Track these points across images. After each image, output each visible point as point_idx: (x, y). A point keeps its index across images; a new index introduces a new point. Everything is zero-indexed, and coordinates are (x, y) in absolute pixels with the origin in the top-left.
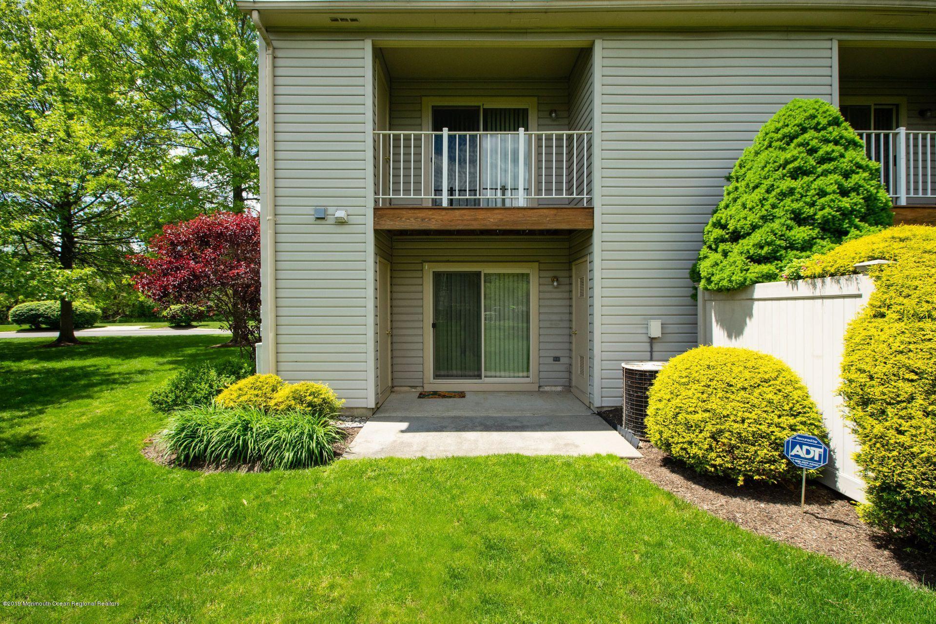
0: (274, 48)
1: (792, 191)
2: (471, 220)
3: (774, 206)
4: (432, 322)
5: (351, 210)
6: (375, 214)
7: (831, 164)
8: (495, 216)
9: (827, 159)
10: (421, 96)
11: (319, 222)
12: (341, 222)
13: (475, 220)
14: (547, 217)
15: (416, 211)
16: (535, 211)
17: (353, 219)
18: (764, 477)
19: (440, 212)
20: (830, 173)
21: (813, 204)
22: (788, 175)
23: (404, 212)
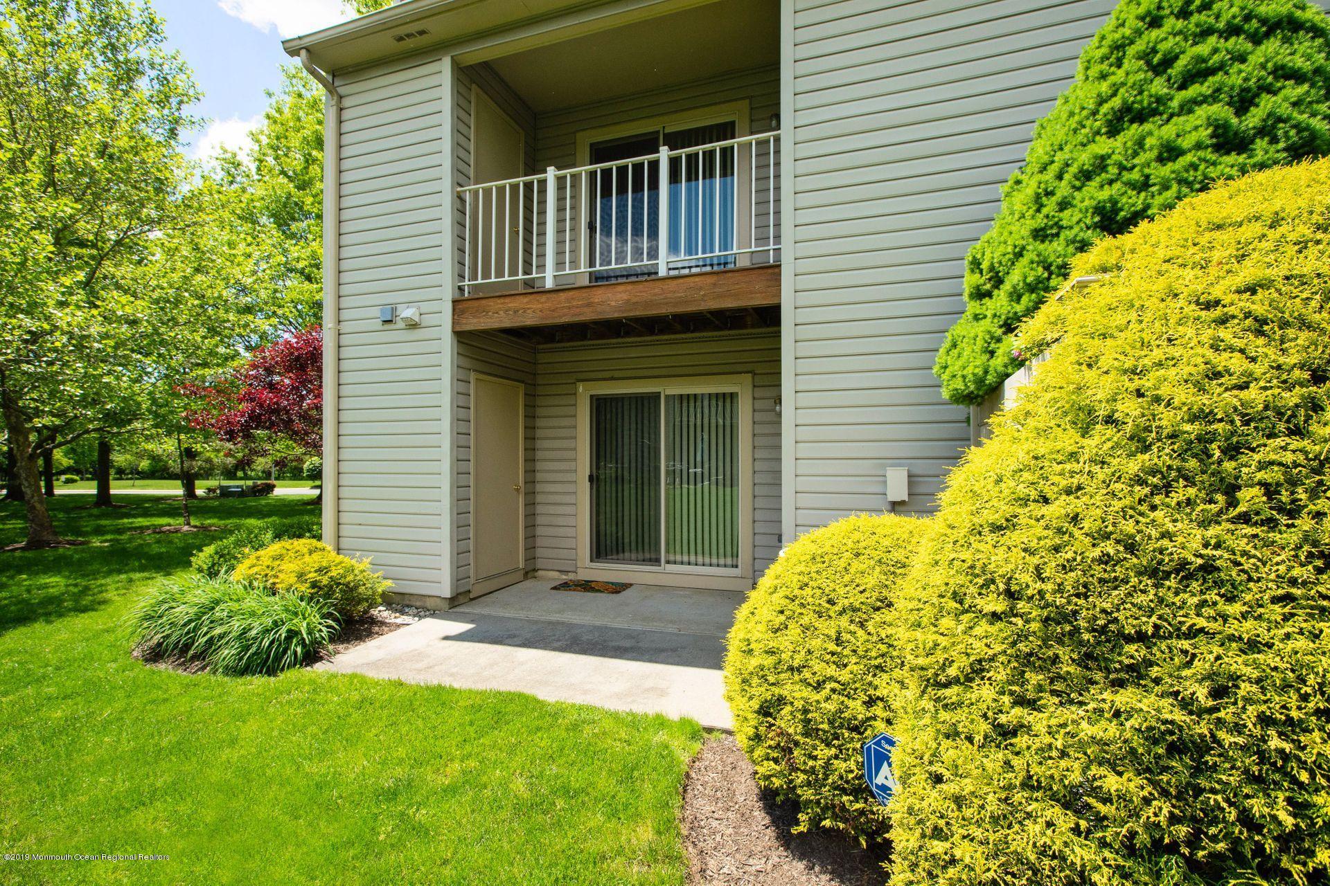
0: (341, 97)
1: (1101, 163)
2: (582, 306)
3: (1064, 205)
4: (588, 473)
5: (425, 307)
6: (454, 310)
7: (1206, 84)
8: (619, 296)
9: (1199, 73)
10: (574, 133)
11: (387, 327)
12: (413, 326)
13: (589, 305)
14: (701, 289)
15: (507, 300)
16: (681, 281)
17: (426, 320)
18: (842, 826)
19: (537, 297)
20: (1200, 104)
21: (1144, 185)
22: (1103, 130)
23: (491, 302)
